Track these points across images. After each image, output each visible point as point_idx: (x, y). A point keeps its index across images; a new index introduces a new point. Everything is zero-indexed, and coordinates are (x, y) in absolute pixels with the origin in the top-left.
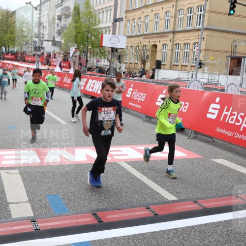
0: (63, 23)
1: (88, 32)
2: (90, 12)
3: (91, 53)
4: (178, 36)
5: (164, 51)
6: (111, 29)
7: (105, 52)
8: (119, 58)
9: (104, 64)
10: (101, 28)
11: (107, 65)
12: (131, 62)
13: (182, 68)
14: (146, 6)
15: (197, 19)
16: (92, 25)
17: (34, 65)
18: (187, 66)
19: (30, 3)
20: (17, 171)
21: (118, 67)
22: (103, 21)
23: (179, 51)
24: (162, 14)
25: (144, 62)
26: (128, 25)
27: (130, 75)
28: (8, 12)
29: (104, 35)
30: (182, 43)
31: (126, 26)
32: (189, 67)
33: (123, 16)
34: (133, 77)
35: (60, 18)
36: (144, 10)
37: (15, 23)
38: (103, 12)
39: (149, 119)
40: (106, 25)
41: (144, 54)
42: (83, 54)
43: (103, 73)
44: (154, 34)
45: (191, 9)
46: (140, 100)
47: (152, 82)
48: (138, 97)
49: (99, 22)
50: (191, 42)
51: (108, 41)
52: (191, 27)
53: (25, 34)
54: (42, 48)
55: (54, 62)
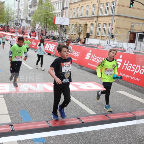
0: (33, 9)
1: (47, 15)
2: (49, 3)
3: (48, 27)
4: (100, 19)
5: (91, 27)
6: (61, 14)
7: (57, 27)
8: (65, 31)
9: (56, 34)
10: (55, 13)
11: (58, 35)
12: (72, 34)
13: (101, 38)
15: (111, 9)
16: (50, 11)
17: (14, 34)
18: (105, 37)
20: (2, 96)
21: (64, 36)
22: (56, 9)
23: (100, 28)
24: (91, 6)
25: (79, 34)
26: (71, 12)
27: (71, 41)
29: (56, 17)
30: (102, 23)
31: (69, 12)
32: (106, 37)
33: (68, 6)
34: (73, 42)
35: (30, 7)
36: (81, 3)
37: (4, 8)
38: (56, 4)
39: (81, 67)
40: (58, 11)
41: (80, 29)
42: (44, 28)
43: (55, 40)
44: (85, 17)
45: (108, 4)
46: (76, 56)
47: (84, 46)
48: (75, 54)
49: (54, 9)
50: (108, 23)
51: (59, 21)
52: (107, 14)
53: (10, 15)
54: (19, 24)
55: (26, 32)
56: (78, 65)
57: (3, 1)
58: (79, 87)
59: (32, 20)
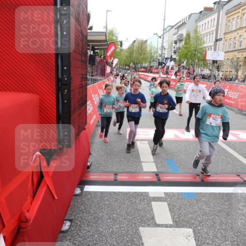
0: (178, 45)
2: (198, 36)
3: (197, 65)
6: (213, 47)
7: (207, 64)
8: (218, 68)
9: (206, 72)
10: (205, 47)
12: (227, 70)
14: (241, 28)
16: (199, 46)
19: (157, 34)
20: (147, 142)
21: (217, 74)
22: (206, 42)
26: (226, 44)
28: (142, 41)
29: (208, 52)
33: (222, 37)
35: (176, 43)
36: (239, 32)
37: (146, 48)
38: (207, 35)
39: (240, 111)
40: (209, 45)
41: (237, 64)
42: (191, 66)
43: (205, 79)
46: (234, 97)
47: (243, 84)
49: (204, 43)
51: (210, 56)
53: (153, 55)
54: (163, 63)
55: (171, 72)
56: (236, 109)
57: (146, 40)
58: (239, 136)
59: (177, 58)
